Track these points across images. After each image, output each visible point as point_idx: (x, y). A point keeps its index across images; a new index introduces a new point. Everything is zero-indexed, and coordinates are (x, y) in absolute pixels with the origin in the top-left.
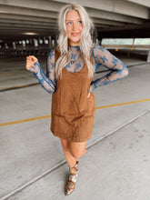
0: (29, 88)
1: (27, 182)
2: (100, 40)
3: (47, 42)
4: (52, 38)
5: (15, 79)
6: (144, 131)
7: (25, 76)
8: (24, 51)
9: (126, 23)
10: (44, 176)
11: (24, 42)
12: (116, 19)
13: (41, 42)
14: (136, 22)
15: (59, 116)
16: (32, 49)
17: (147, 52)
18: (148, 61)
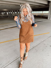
0: (5, 30)
1: (4, 66)
3: (11, 13)
4: (13, 11)
6: (47, 44)
8: (3, 16)
10: (10, 63)
11: (3, 13)
13: (9, 13)
15: (22, 36)
16: (6, 15)
18: (48, 19)
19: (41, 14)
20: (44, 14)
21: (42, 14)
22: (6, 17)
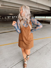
2: (34, 17)
3: (16, 17)
5: (5, 29)
7: (9, 28)
8: (9, 20)
9: (43, 12)
11: (9, 17)
12: (40, 10)
14: (46, 11)
16: (11, 19)
17: (50, 21)
18: (50, 24)
19: (43, 19)
20: (46, 19)
21: (45, 19)
22: (11, 20)
